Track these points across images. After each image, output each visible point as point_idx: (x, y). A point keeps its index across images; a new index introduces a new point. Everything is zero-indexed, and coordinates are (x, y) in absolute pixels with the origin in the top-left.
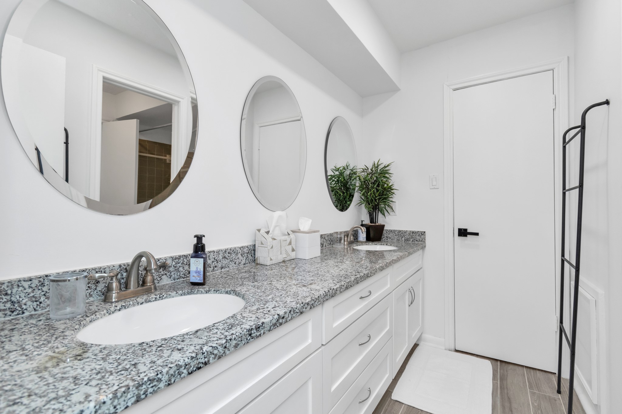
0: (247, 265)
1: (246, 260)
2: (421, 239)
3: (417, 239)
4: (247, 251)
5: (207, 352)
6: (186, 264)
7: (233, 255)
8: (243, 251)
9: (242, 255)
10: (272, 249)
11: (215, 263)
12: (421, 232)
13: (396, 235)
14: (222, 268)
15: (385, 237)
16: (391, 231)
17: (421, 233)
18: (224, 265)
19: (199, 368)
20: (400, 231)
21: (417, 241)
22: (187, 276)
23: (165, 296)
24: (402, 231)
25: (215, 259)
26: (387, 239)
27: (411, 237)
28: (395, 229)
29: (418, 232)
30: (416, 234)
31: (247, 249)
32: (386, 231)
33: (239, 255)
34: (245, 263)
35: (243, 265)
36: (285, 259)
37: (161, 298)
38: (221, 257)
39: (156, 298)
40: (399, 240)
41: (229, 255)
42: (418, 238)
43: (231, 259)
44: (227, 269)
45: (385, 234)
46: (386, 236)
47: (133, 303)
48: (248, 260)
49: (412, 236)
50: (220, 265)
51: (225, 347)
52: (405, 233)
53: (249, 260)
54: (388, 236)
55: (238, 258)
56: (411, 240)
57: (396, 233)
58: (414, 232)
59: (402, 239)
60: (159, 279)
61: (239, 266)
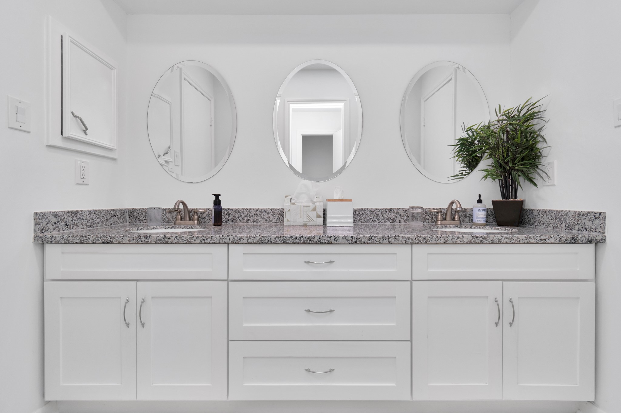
0: (278, 224)
1: (277, 219)
2: (594, 227)
3: (587, 227)
4: (279, 213)
5: (112, 237)
6: (226, 215)
7: (265, 215)
8: (274, 212)
9: (273, 215)
10: (290, 212)
11: (248, 218)
12: (593, 214)
13: (552, 219)
14: (254, 222)
15: (537, 222)
16: (546, 212)
17: (594, 216)
18: (256, 220)
19: (108, 243)
20: (559, 212)
21: (587, 229)
22: (227, 222)
23: (194, 227)
24: (561, 211)
25: (248, 215)
26: (540, 226)
27: (576, 223)
28: (550, 209)
29: (589, 213)
30: (585, 217)
31: (278, 211)
32: (538, 211)
33: (270, 215)
34: (276, 221)
35: (274, 223)
36: (306, 223)
37: (192, 228)
38: (253, 214)
39: (190, 227)
40: (557, 227)
41: (261, 213)
42: (589, 224)
43: (262, 217)
44: (259, 224)
45: (536, 217)
46: (538, 219)
47: (178, 227)
48: (279, 220)
49: (578, 220)
50: (252, 219)
51: (122, 239)
52: (567, 214)
53: (281, 220)
54: (540, 220)
55: (269, 217)
56: (577, 227)
57: (553, 215)
58: (582, 214)
59: (562, 225)
60: (209, 220)
61: (270, 223)
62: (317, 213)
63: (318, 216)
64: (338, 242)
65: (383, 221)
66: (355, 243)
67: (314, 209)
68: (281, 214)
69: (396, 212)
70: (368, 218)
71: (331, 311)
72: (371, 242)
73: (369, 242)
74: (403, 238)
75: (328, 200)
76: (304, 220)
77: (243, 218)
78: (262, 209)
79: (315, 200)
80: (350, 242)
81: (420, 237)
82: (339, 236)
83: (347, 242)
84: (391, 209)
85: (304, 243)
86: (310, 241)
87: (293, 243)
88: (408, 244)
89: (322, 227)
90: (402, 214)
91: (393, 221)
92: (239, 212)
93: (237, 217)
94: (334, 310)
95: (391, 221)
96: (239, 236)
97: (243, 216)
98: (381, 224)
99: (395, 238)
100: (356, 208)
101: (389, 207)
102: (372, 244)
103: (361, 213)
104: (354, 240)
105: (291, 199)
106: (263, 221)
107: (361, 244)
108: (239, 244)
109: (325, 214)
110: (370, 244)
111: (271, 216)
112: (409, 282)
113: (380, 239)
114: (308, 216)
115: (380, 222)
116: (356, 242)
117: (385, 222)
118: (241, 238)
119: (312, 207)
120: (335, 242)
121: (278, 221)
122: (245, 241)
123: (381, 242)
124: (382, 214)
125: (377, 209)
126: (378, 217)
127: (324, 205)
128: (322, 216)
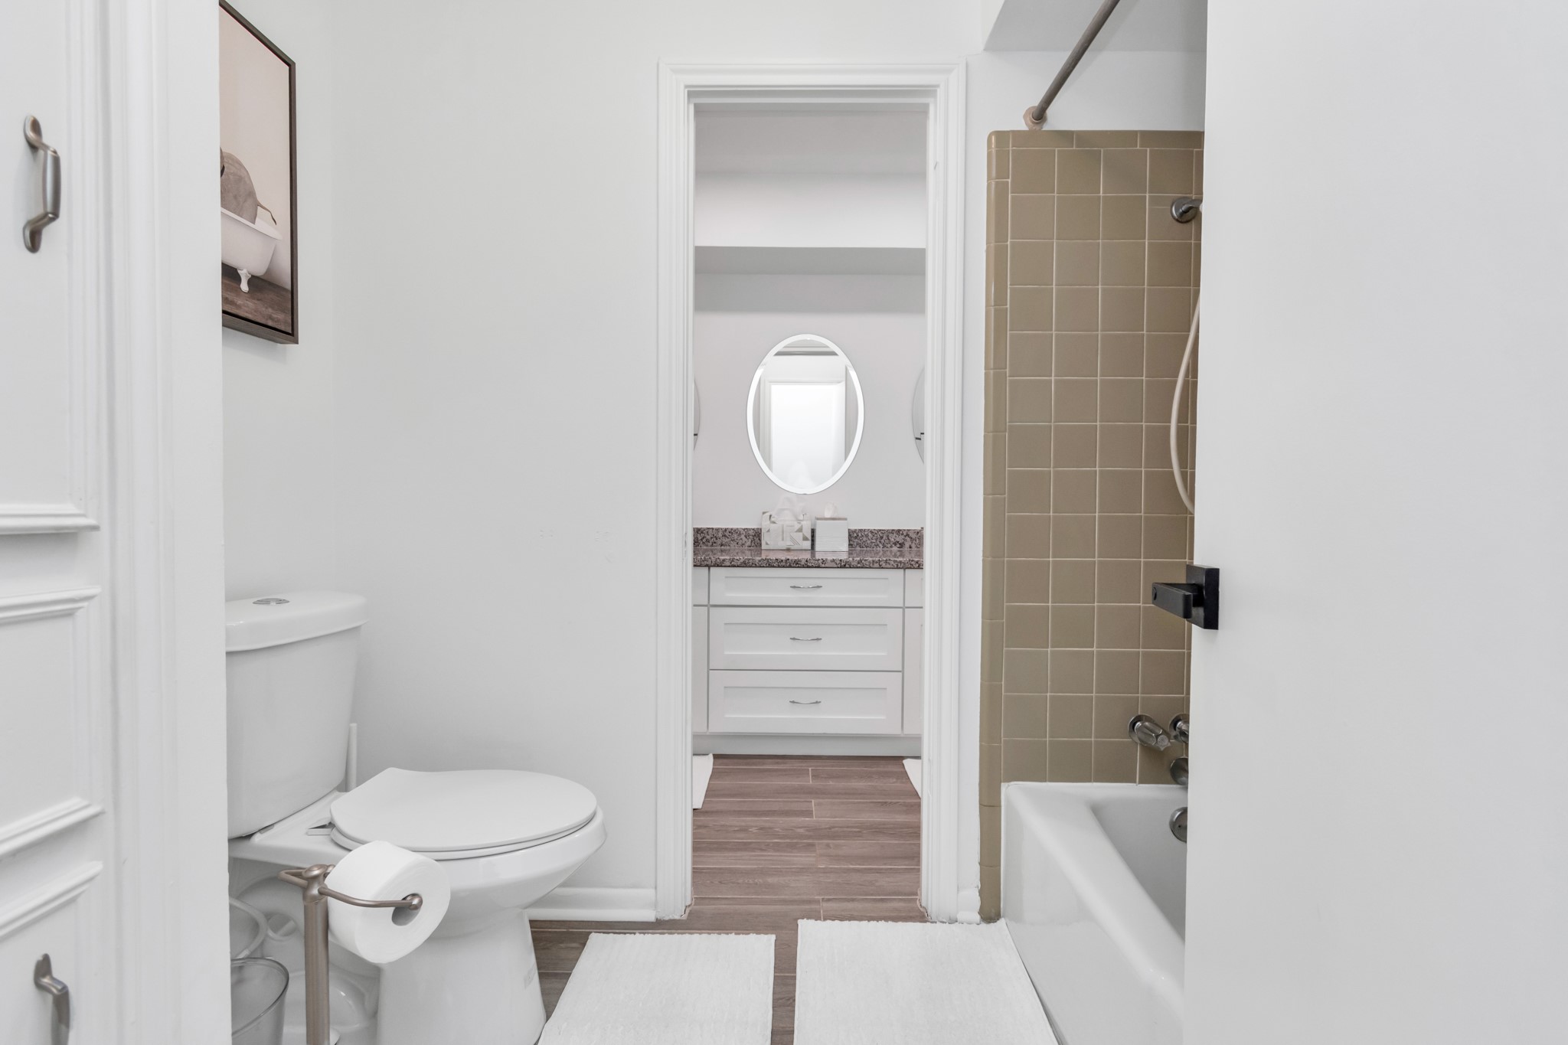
62: (803, 535)
63: (805, 539)
64: (826, 565)
65: (889, 546)
66: (844, 567)
67: (800, 530)
68: (757, 535)
69: (905, 534)
70: (869, 542)
71: (818, 639)
72: (861, 565)
73: (859, 565)
74: (895, 561)
75: (818, 519)
76: (787, 543)
77: (708, 541)
78: (732, 529)
79: (801, 518)
80: (839, 566)
81: (913, 561)
82: (826, 559)
83: (835, 566)
84: (899, 531)
85: (790, 567)
86: (796, 564)
87: (779, 567)
88: (900, 568)
89: (810, 552)
90: (914, 536)
91: (902, 545)
92: (702, 532)
93: (700, 538)
94: (821, 639)
95: (898, 545)
96: (722, 558)
97: (708, 537)
98: (885, 549)
99: (886, 561)
100: (853, 528)
101: (896, 528)
102: (862, 568)
103: (860, 535)
104: (843, 564)
105: (770, 516)
106: (733, 544)
107: (850, 567)
108: (721, 566)
109: (813, 536)
110: (859, 567)
111: (744, 538)
112: (901, 610)
113: (870, 562)
114: (792, 539)
115: (884, 546)
116: (845, 565)
117: (891, 547)
118: (724, 560)
119: (797, 526)
120: (823, 565)
121: (753, 544)
122: (728, 564)
123: (871, 565)
124: (888, 536)
125: (880, 530)
126: (882, 541)
127: (812, 525)
128: (810, 538)
